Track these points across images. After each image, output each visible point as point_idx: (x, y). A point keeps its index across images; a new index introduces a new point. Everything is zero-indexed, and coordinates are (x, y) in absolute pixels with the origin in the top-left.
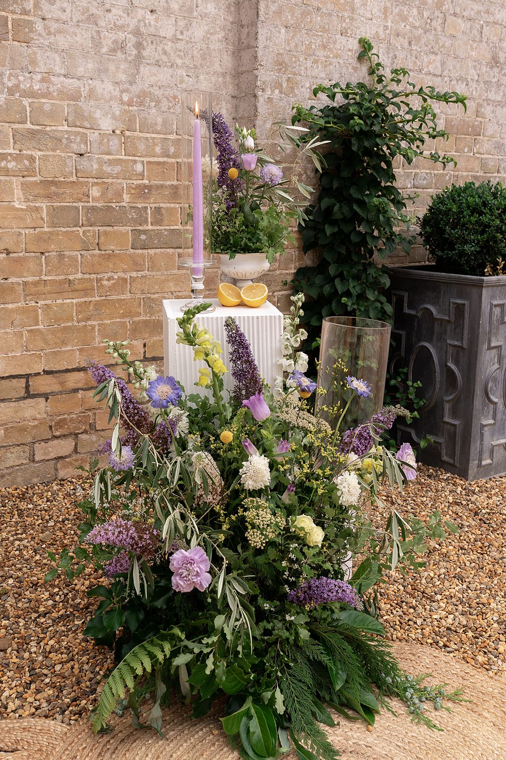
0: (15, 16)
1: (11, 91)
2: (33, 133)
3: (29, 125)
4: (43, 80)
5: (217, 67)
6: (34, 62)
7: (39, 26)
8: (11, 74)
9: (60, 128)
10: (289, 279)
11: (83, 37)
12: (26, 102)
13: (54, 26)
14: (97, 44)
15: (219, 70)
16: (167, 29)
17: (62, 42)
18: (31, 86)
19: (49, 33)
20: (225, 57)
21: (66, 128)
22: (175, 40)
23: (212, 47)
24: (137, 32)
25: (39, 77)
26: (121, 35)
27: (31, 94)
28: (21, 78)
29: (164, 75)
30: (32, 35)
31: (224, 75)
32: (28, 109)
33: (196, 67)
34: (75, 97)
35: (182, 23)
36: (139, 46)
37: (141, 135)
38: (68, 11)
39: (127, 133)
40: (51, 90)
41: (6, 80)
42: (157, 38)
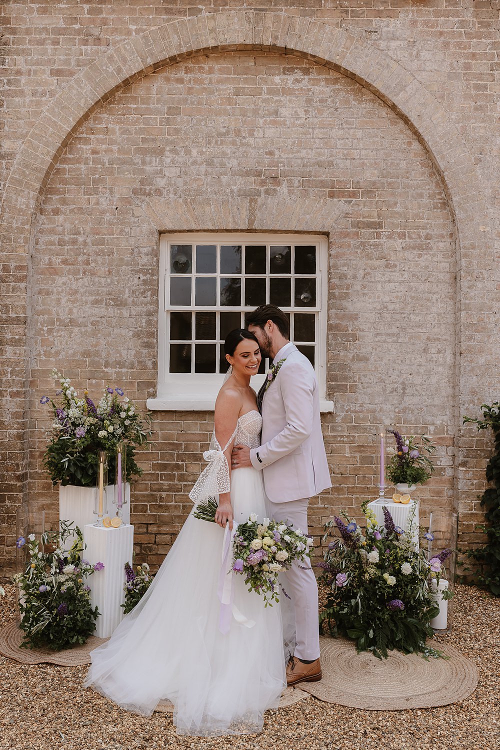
0: (350, 384)
1: (347, 411)
2: (355, 426)
3: (354, 424)
4: (360, 406)
5: (444, 394)
6: (357, 400)
7: (360, 386)
8: (347, 405)
9: (367, 424)
10: (482, 494)
11: (378, 388)
12: (353, 415)
13: (366, 385)
14: (384, 390)
15: (445, 395)
16: (418, 380)
17: (369, 391)
18: (355, 409)
19: (364, 388)
20: (448, 389)
21: (369, 424)
22: (422, 384)
23: (441, 385)
24: (403, 383)
25: (359, 405)
26: (396, 385)
27: (356, 412)
28: (351, 406)
29: (416, 400)
30: (357, 390)
31: (447, 397)
32: (354, 418)
33: (432, 395)
34: (374, 411)
35: (425, 378)
36: (404, 389)
37: (404, 425)
38: (372, 379)
39: (397, 425)
40: (363, 410)
41: (345, 407)
42: (413, 385)
